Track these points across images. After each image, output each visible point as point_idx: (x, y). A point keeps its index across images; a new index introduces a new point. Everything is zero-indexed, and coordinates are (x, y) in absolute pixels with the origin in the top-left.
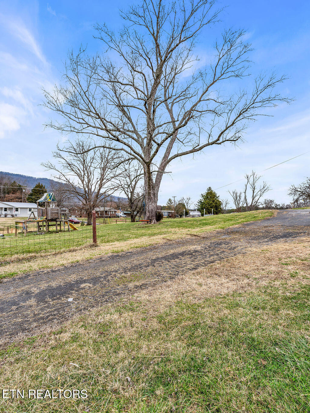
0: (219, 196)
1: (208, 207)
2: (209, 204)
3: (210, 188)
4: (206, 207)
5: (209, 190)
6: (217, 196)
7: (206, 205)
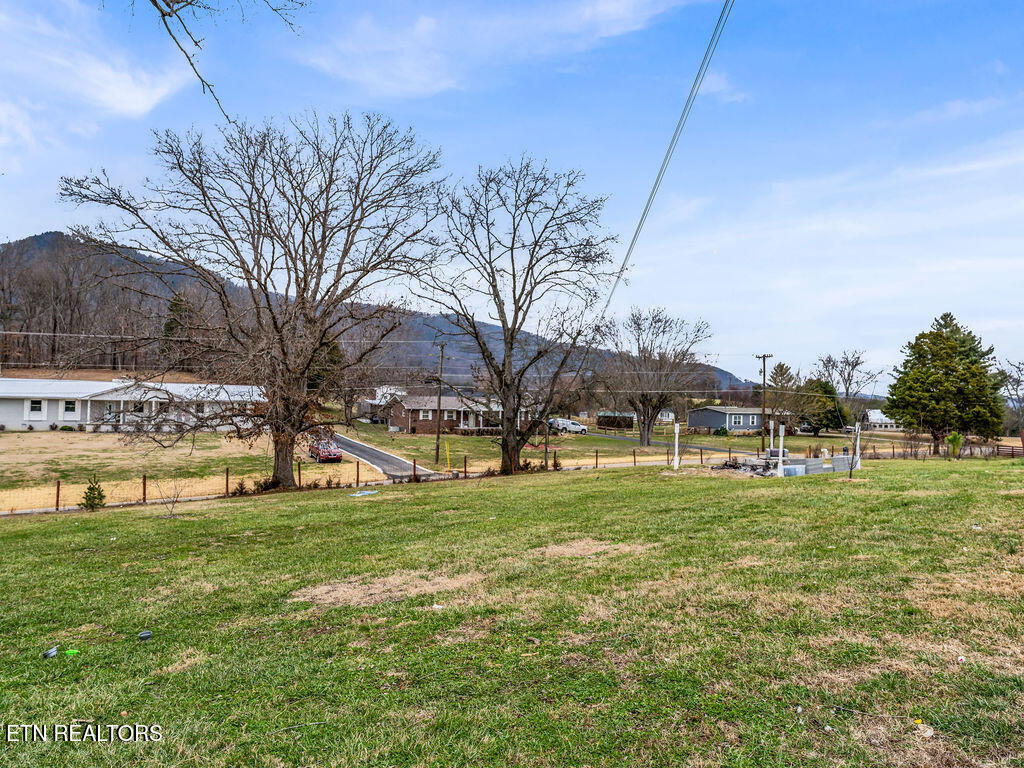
0: (991, 350)
1: (920, 399)
2: (923, 383)
3: (946, 317)
4: (912, 397)
5: (946, 327)
6: (985, 349)
7: (910, 388)
